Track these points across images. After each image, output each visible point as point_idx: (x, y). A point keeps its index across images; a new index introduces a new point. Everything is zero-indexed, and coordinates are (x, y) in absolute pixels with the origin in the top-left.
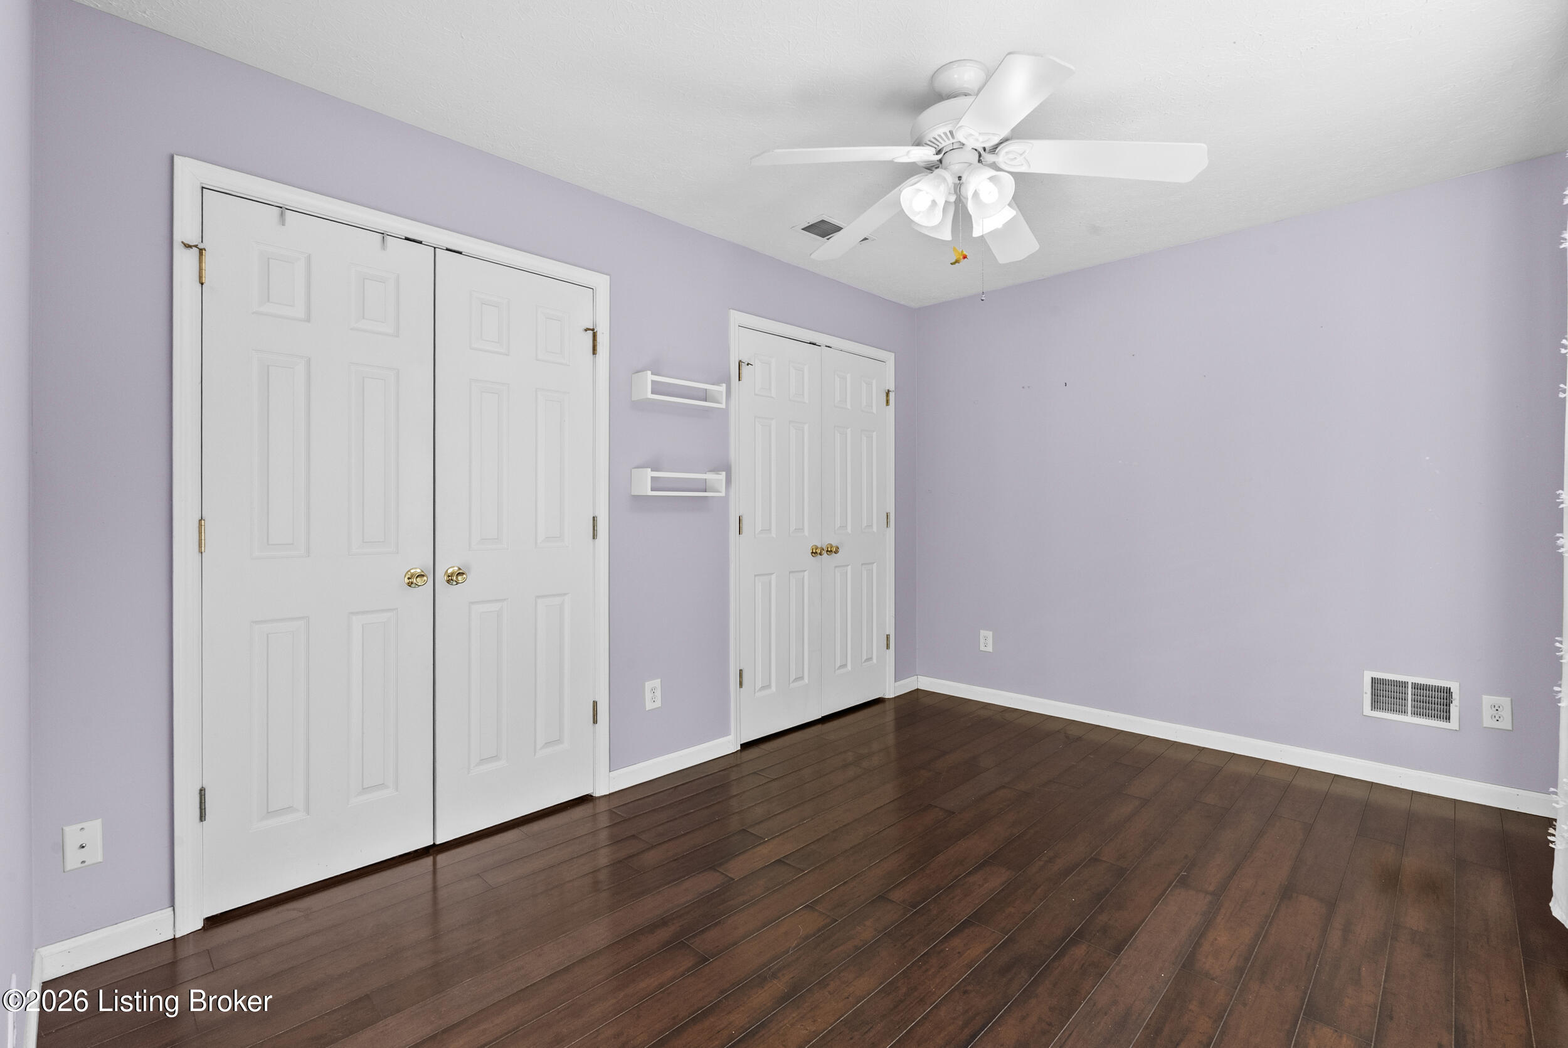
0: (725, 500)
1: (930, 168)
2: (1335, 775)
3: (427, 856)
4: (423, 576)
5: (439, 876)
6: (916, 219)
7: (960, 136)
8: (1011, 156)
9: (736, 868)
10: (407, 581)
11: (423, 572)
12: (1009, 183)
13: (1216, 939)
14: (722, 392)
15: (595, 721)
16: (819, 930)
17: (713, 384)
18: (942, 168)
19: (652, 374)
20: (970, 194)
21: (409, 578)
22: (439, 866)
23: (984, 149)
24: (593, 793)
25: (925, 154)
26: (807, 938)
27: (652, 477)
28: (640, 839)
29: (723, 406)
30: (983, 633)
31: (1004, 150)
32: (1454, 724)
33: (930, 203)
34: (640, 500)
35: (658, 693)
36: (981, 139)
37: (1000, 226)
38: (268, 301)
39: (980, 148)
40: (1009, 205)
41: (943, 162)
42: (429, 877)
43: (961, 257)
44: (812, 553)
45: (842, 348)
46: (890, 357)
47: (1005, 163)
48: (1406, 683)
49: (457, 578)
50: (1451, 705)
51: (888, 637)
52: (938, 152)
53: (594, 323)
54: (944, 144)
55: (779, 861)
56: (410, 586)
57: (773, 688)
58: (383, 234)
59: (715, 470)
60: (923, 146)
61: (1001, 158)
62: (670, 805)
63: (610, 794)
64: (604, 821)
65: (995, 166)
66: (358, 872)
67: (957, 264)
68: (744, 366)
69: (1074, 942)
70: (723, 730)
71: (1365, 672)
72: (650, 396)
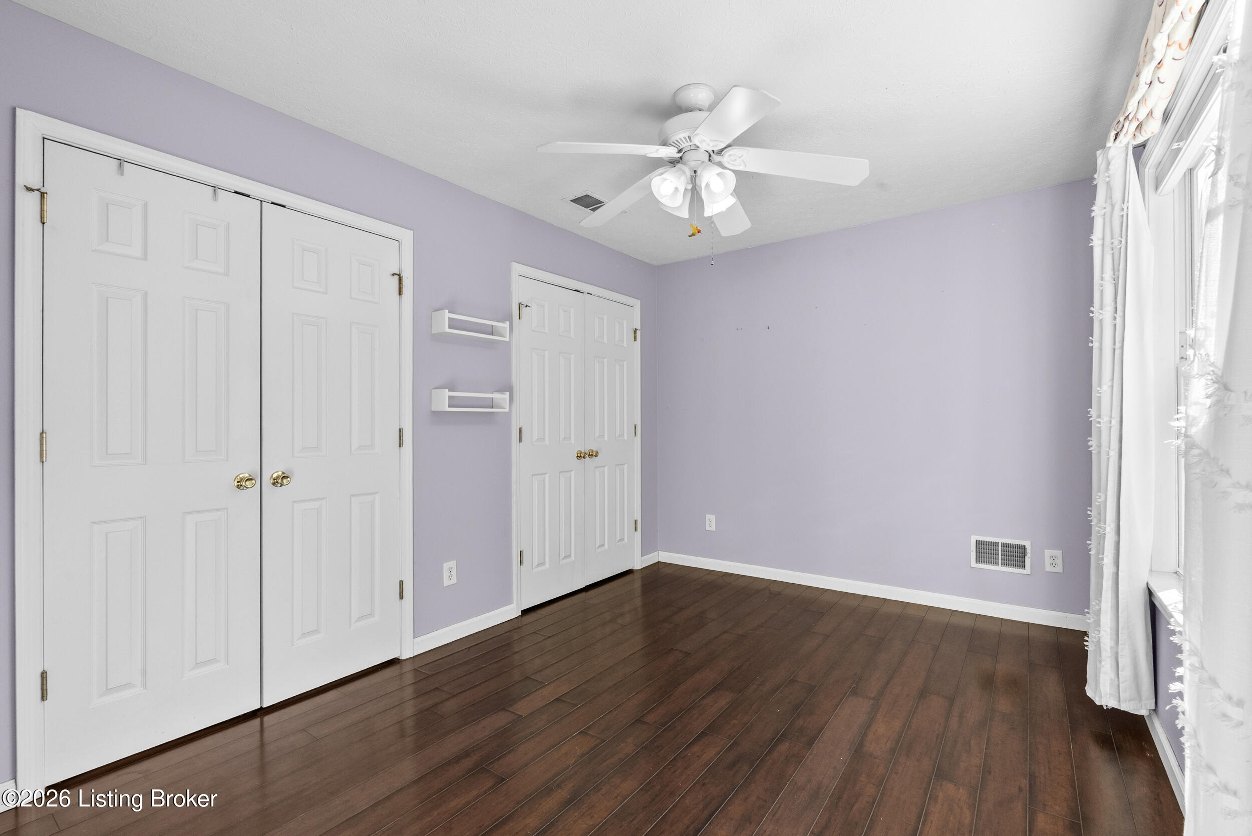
0: (508, 415)
1: (673, 162)
2: (953, 611)
3: (256, 718)
4: (252, 479)
5: (266, 734)
6: (662, 200)
7: (696, 141)
8: (733, 158)
9: (523, 708)
10: (236, 484)
11: (250, 476)
12: (732, 178)
13: (877, 730)
14: (506, 328)
15: (401, 597)
16: (592, 750)
17: (499, 322)
18: (682, 163)
19: (449, 312)
20: (703, 185)
21: (238, 482)
22: (266, 725)
23: (713, 151)
24: (400, 656)
25: (669, 152)
26: (583, 755)
27: (449, 396)
28: (443, 690)
29: (507, 339)
30: (708, 516)
31: (728, 153)
32: (1027, 570)
33: (673, 190)
34: (439, 417)
35: (454, 572)
36: (711, 144)
37: (724, 210)
38: (107, 240)
39: (710, 149)
40: (731, 195)
41: (683, 158)
42: (258, 735)
43: (697, 232)
44: (578, 456)
45: (600, 295)
46: (637, 304)
47: (728, 162)
48: (997, 543)
49: (282, 480)
50: (1026, 557)
51: (636, 522)
52: (680, 151)
53: (400, 270)
54: (684, 145)
55: (558, 700)
56: (239, 488)
57: (547, 565)
58: (214, 187)
59: (501, 390)
60: (668, 146)
61: (725, 159)
62: (466, 662)
63: (414, 657)
64: (409, 679)
65: (720, 165)
66: (192, 736)
67: (693, 236)
68: (523, 307)
69: (779, 741)
70: (508, 601)
71: (972, 536)
72: (448, 330)
